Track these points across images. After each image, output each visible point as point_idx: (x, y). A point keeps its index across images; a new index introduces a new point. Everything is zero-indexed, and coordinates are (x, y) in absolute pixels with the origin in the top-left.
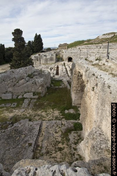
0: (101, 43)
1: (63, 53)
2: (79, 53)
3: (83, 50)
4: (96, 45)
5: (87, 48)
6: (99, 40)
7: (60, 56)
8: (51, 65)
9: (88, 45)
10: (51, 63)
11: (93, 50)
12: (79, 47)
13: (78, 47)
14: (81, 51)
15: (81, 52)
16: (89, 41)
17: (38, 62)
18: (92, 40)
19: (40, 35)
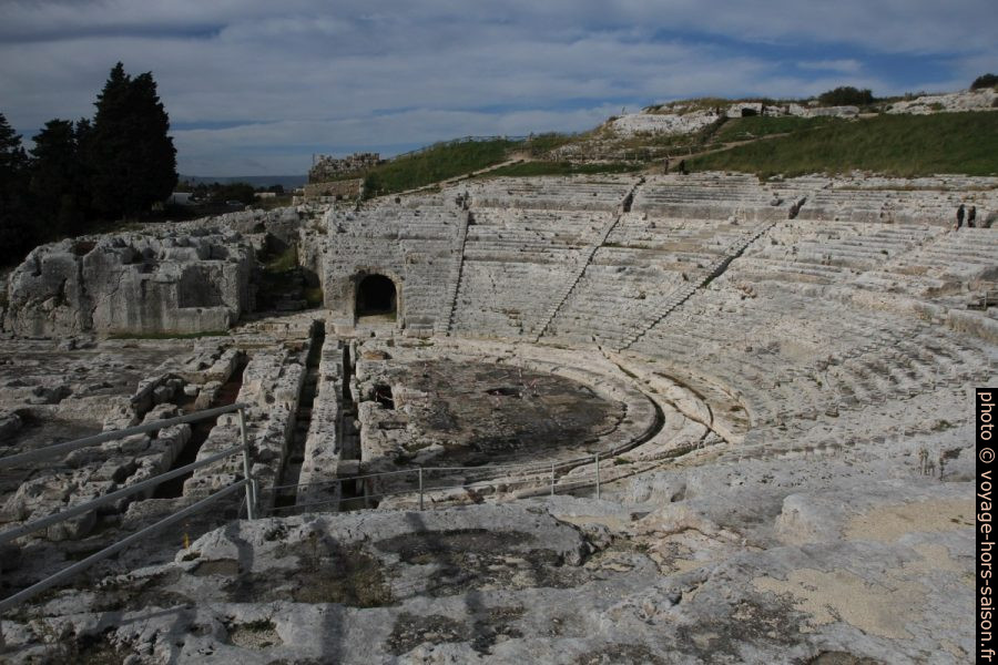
0: (633, 170)
1: (319, 239)
2: (458, 240)
3: (493, 213)
4: (598, 177)
5: (525, 198)
6: (617, 147)
7: (297, 262)
8: (183, 344)
9: (534, 181)
10: (197, 327)
11: (566, 215)
12: (461, 189)
13: (451, 192)
14: (471, 222)
15: (473, 230)
16: (543, 143)
17: (63, 314)
18: (568, 141)
19: (146, 83)
